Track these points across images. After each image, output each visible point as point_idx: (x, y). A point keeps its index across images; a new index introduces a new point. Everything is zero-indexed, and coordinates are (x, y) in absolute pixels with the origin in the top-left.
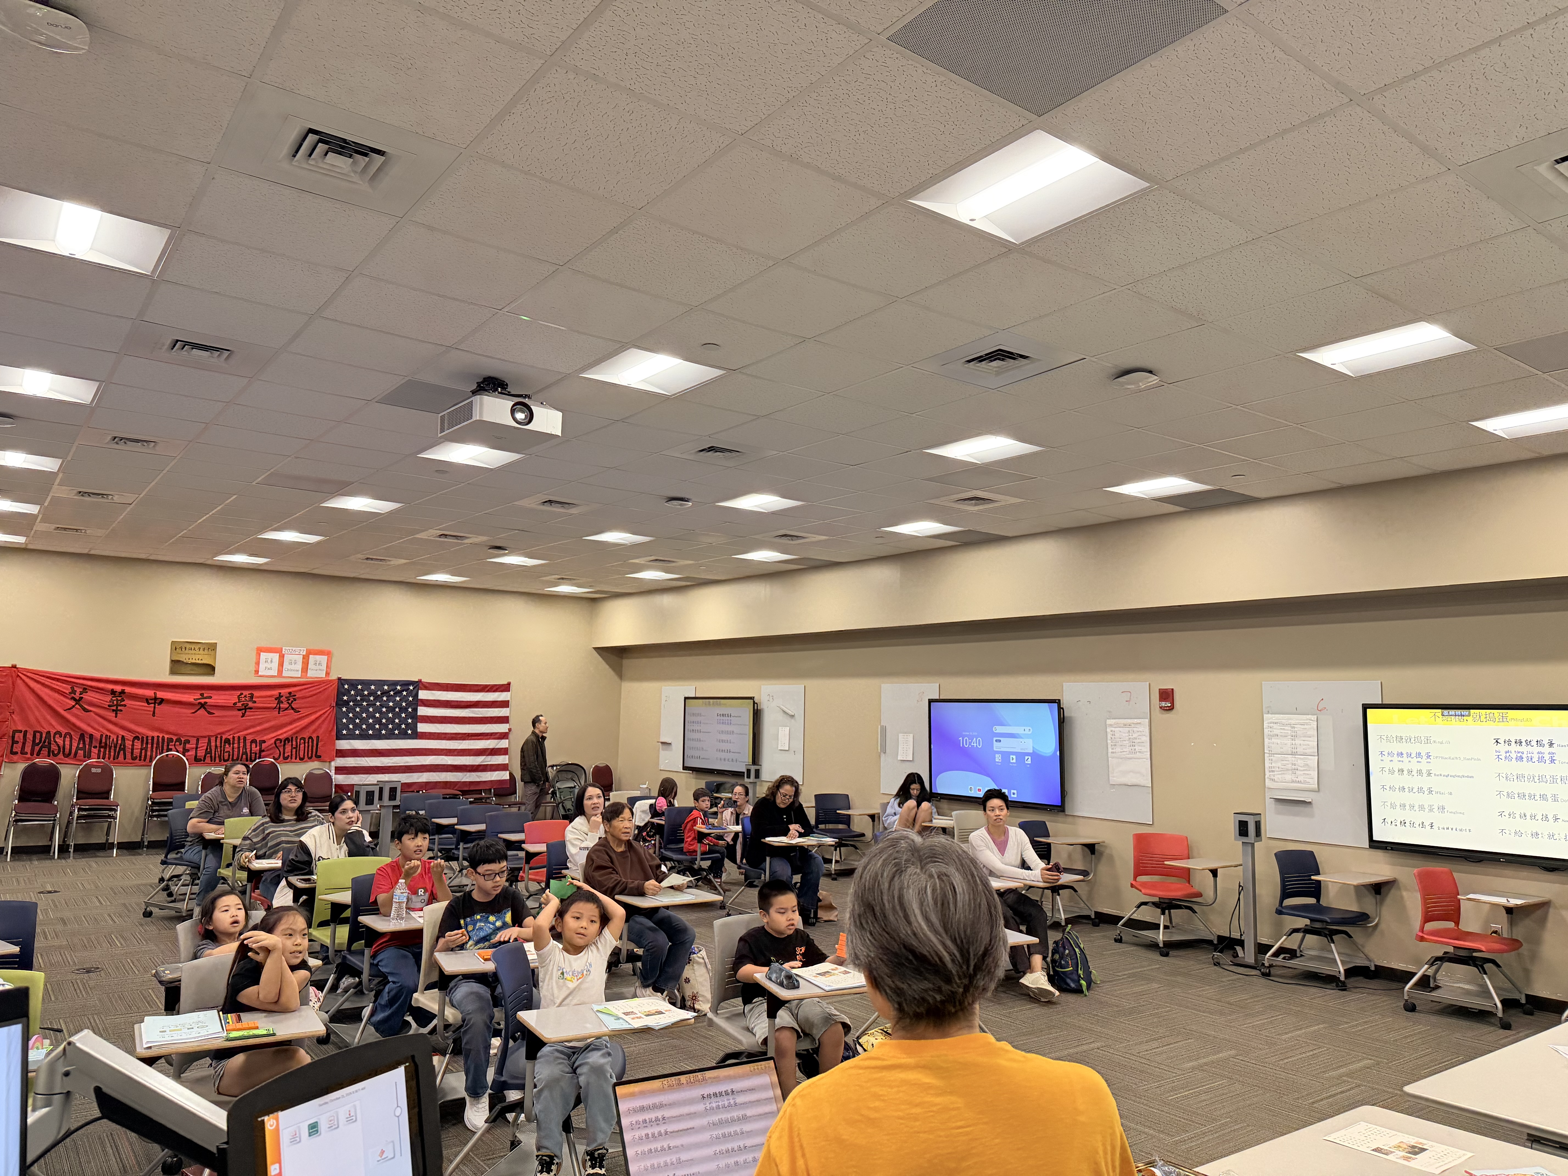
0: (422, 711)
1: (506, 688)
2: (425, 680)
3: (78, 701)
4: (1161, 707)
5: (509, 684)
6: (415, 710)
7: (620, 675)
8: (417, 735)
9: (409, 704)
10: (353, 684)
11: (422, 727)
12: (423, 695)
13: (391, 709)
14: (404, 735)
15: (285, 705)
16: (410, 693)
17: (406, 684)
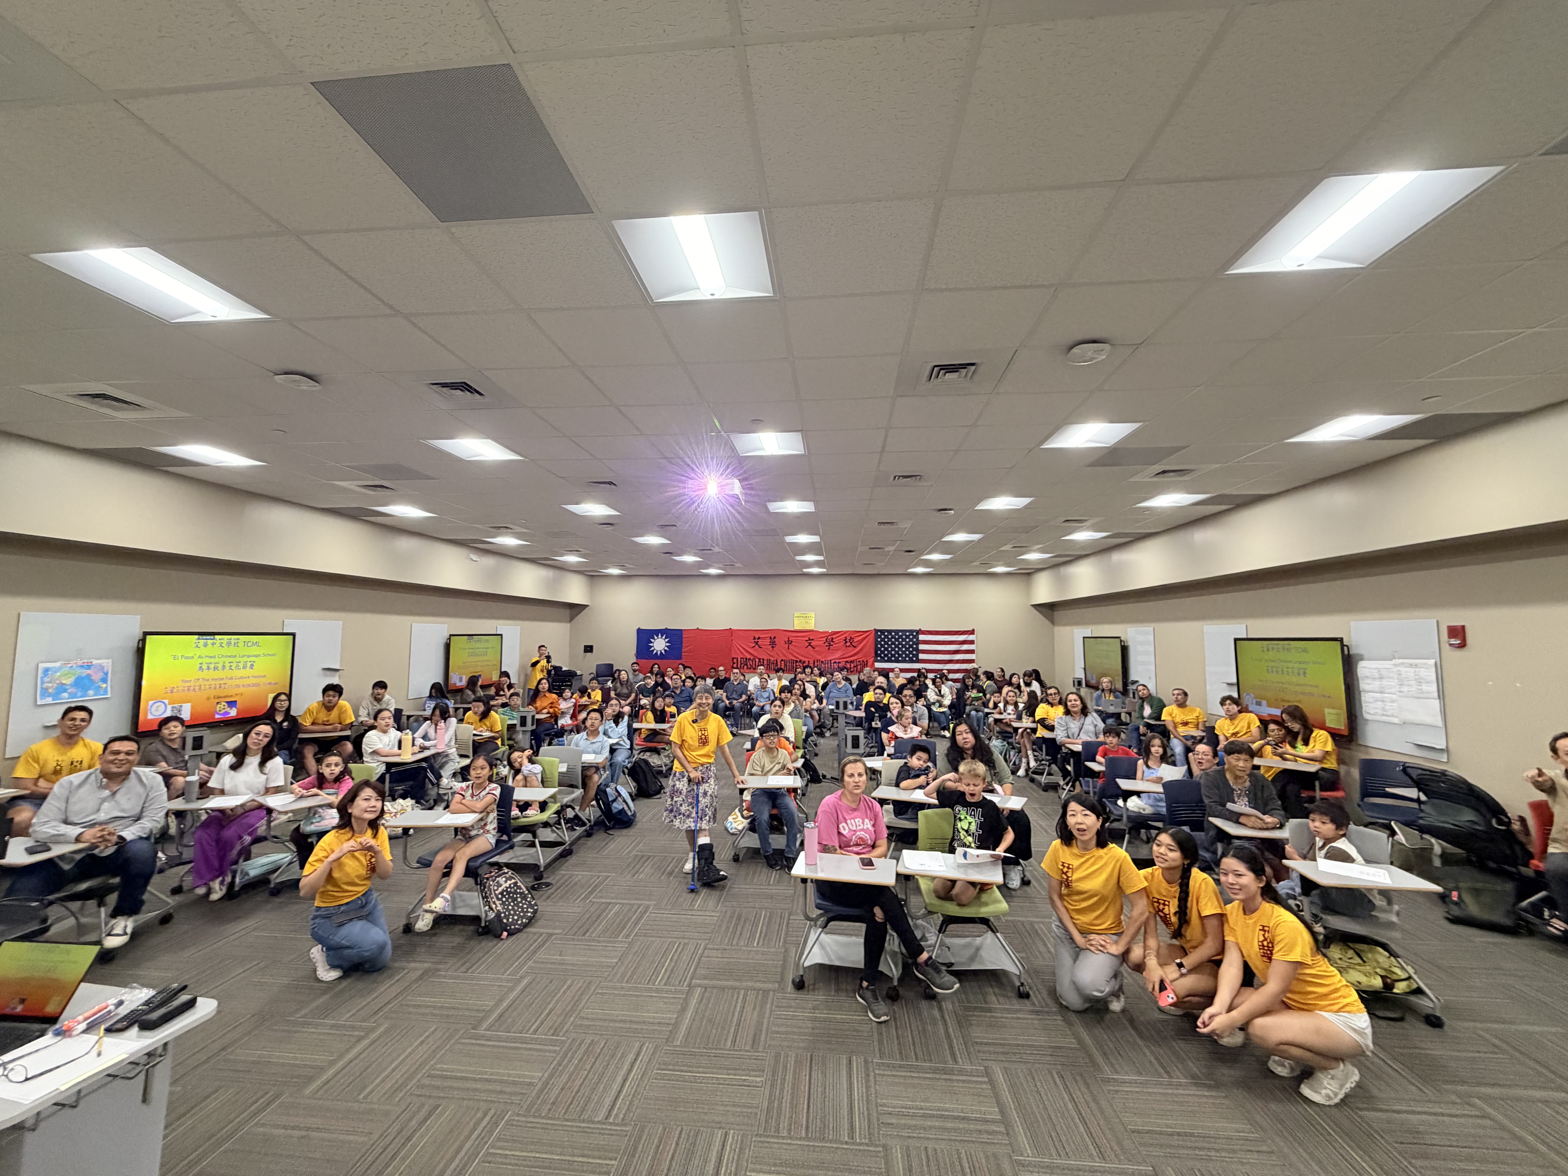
0: (922, 647)
1: (972, 632)
2: (923, 629)
3: (757, 643)
4: (1451, 645)
5: (973, 630)
6: (917, 647)
7: (1053, 622)
8: (919, 661)
9: (914, 643)
10: (883, 632)
11: (922, 656)
12: (922, 637)
13: (903, 646)
14: (911, 661)
15: (848, 644)
16: (914, 637)
17: (911, 631)
